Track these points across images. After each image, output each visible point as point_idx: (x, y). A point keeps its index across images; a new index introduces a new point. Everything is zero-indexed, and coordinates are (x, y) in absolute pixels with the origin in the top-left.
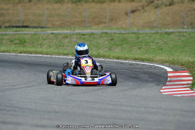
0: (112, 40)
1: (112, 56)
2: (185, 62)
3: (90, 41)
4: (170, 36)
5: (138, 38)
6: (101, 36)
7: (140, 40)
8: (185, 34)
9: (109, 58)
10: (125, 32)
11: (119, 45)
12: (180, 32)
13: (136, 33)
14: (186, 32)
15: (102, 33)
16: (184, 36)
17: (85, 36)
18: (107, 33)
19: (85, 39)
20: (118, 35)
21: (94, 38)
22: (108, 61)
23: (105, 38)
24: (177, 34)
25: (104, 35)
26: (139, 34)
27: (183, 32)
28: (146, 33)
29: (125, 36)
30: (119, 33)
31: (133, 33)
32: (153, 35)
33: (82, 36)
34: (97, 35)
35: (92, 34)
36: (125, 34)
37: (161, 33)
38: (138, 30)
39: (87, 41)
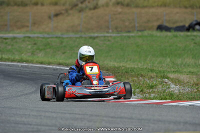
0: (35, 44)
1: (35, 61)
2: (110, 67)
3: (12, 45)
4: (95, 41)
5: (62, 43)
6: (24, 41)
7: (64, 44)
8: (110, 38)
9: (32, 63)
10: (48, 36)
11: (42, 49)
12: (105, 37)
13: (60, 37)
14: (111, 36)
15: (25, 37)
16: (109, 40)
17: (7, 41)
18: (29, 37)
19: (6, 43)
20: (41, 39)
21: (16, 42)
22: (32, 66)
23: (28, 43)
24: (102, 38)
25: (26, 39)
26: (63, 38)
27: (108, 36)
28: (70, 38)
29: (49, 40)
30: (42, 36)
31: (56, 37)
32: (78, 40)
33: (4, 40)
34: (19, 39)
35: (15, 38)
36: (49, 38)
37: (85, 38)
38: (62, 35)
39: (9, 45)
